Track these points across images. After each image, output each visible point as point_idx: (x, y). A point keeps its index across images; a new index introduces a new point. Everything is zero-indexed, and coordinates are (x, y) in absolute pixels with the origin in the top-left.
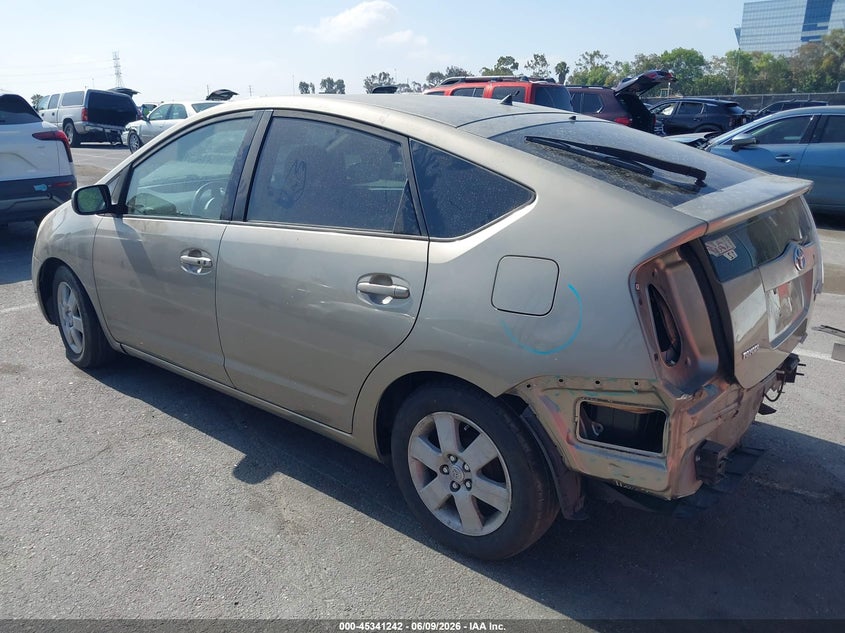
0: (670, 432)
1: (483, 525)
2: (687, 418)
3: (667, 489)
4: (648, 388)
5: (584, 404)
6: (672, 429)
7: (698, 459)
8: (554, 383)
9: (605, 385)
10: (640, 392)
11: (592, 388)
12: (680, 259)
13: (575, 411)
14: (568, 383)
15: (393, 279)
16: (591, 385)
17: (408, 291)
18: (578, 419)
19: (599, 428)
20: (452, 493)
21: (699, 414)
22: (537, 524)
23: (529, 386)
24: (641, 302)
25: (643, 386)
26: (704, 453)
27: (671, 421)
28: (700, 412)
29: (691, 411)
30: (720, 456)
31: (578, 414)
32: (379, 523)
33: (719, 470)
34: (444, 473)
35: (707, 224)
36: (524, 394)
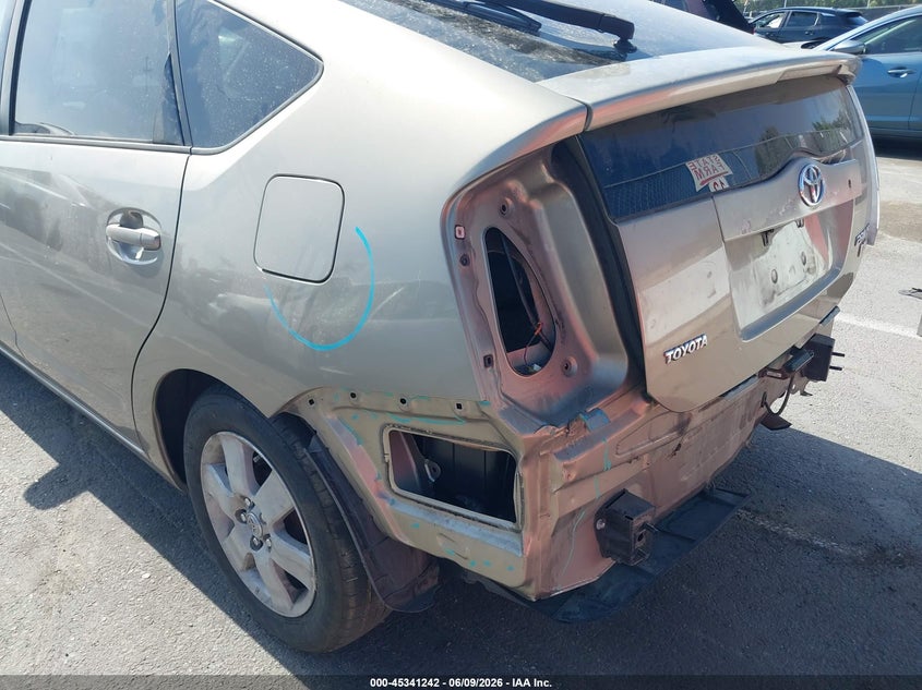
0: (522, 492)
1: (294, 601)
2: (557, 466)
3: (527, 583)
4: (477, 414)
5: (393, 435)
6: (526, 485)
7: (601, 525)
8: (345, 400)
9: (413, 405)
10: (467, 419)
11: (399, 410)
12: (550, 180)
13: (382, 445)
14: (362, 400)
15: (145, 217)
16: (395, 406)
17: (158, 238)
18: (388, 458)
19: (435, 470)
20: (253, 552)
21: (579, 459)
22: (351, 613)
23: (311, 402)
24: (465, 261)
25: (469, 410)
26: (613, 515)
27: (522, 471)
28: (584, 455)
29: (564, 455)
30: (637, 522)
31: (387, 450)
32: (184, 579)
33: (639, 544)
34: (241, 521)
35: (588, 110)
36: (307, 414)
